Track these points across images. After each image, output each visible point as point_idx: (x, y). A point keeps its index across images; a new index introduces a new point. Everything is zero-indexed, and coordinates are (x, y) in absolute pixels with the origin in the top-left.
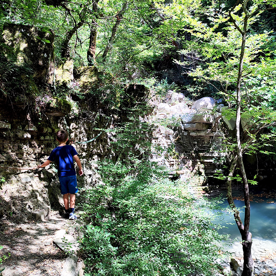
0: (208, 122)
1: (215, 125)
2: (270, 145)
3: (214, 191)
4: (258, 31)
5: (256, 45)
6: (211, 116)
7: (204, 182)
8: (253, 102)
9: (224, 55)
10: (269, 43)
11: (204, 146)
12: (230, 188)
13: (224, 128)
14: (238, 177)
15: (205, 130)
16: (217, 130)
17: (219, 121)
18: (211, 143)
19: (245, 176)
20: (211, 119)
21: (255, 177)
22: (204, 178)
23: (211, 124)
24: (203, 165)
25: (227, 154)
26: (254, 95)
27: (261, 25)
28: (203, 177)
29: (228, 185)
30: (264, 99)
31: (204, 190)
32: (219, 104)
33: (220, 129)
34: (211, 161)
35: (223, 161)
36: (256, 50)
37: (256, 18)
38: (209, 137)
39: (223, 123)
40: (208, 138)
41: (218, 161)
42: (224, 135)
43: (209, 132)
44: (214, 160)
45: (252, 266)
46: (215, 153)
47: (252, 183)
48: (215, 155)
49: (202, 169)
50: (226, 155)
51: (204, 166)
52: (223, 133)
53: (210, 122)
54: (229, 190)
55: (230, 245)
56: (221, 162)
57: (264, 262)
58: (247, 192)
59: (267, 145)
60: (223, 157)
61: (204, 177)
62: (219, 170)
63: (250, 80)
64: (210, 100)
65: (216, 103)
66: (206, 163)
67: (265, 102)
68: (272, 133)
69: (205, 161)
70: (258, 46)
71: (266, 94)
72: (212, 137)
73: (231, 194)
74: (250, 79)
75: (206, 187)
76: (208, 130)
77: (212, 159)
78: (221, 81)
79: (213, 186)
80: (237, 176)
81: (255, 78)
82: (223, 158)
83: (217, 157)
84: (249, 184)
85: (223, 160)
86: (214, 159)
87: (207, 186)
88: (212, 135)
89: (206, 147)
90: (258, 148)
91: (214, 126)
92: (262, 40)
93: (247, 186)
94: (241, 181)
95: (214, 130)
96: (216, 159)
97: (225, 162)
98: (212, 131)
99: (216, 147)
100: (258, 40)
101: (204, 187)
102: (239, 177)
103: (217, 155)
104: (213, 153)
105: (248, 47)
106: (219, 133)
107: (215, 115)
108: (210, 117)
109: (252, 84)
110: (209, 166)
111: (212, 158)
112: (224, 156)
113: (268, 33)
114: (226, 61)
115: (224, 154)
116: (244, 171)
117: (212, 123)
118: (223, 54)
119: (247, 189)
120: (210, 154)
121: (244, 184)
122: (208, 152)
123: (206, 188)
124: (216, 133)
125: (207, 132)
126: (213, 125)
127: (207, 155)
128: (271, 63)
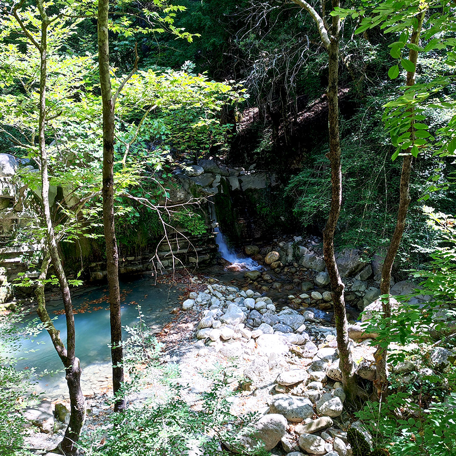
0: (7, 196)
1: (19, 199)
2: (100, 225)
3: (26, 307)
4: (79, 52)
5: (77, 72)
6: (11, 186)
7: (7, 296)
8: (78, 162)
9: (24, 84)
10: (96, 72)
11: (3, 237)
12: (42, 298)
13: (35, 204)
14: (53, 278)
15: (3, 210)
16: (24, 208)
17: (25, 194)
18: (14, 231)
19: (63, 276)
20: (12, 191)
21: (79, 275)
22: (6, 290)
23: (13, 199)
24: (4, 268)
25: (44, 245)
26: (79, 151)
27: (82, 43)
28: (6, 287)
29: (40, 294)
30: (94, 157)
31: (7, 309)
32: (25, 165)
33: (29, 207)
34: (17, 259)
35: (37, 258)
36: (76, 81)
37: (72, 30)
38: (10, 221)
39: (33, 196)
40: (9, 224)
41: (30, 258)
42: (37, 215)
43: (9, 212)
44: (22, 258)
45: (83, 406)
46: (23, 246)
47: (74, 284)
48: (23, 249)
49: (2, 275)
50: (42, 246)
51: (4, 270)
52: (34, 213)
53: (11, 195)
54: (41, 301)
55: (34, 384)
56: (34, 260)
57: (105, 395)
58: (68, 298)
59: (96, 225)
60: (37, 250)
61: (8, 288)
62: (33, 273)
63: (72, 128)
64: (8, 159)
65: (20, 163)
66: (9, 265)
67: (96, 161)
68: (98, 207)
69: (7, 261)
70: (80, 75)
71: (97, 149)
72: (17, 220)
73: (44, 307)
74: (71, 125)
75: (12, 303)
76: (8, 209)
77: (19, 256)
78: (22, 128)
79: (23, 300)
80: (51, 278)
81: (78, 125)
82: (38, 252)
83: (27, 252)
84: (71, 287)
85: (38, 255)
86: (22, 256)
87: (14, 301)
88: (15, 217)
89: (7, 237)
90: (82, 231)
91: (18, 203)
92: (85, 66)
93: (67, 289)
94: (58, 284)
95: (18, 208)
96: (25, 256)
97: (42, 258)
98: (15, 210)
99: (24, 236)
100: (79, 66)
101: (8, 305)
102: (55, 278)
103: (26, 249)
104: (19, 246)
105: (64, 75)
106: (28, 213)
107: (18, 184)
108: (8, 187)
109: (74, 134)
110: (15, 268)
111: (18, 254)
112: (40, 249)
113: (93, 57)
114: (29, 93)
115: (39, 245)
116: (61, 268)
117: (15, 197)
118: (23, 82)
119: (67, 295)
120: (14, 249)
121: (63, 287)
122: (11, 246)
123: (11, 305)
124: (22, 214)
125: (7, 213)
126: (17, 201)
127: (10, 252)
128: (95, 102)
